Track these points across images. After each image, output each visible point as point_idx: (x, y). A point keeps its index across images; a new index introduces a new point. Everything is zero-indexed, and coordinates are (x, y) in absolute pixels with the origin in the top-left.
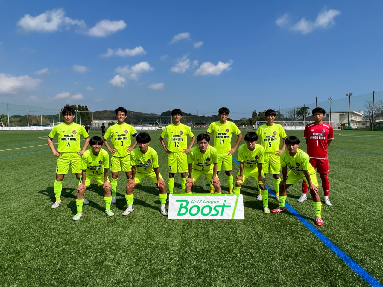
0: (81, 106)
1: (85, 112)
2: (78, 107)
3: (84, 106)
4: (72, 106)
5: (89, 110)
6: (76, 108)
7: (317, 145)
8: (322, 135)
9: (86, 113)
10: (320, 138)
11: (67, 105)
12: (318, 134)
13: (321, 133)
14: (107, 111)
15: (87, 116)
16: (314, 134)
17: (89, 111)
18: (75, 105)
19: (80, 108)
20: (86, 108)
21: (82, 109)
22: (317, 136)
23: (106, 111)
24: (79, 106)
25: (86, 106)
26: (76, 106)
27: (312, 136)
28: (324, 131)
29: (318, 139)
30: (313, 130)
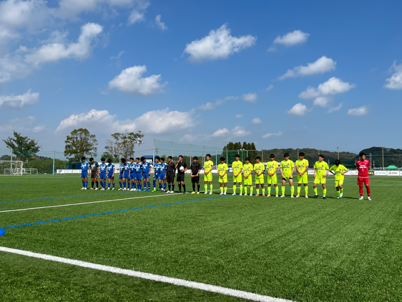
0: (247, 144)
1: (251, 151)
2: (243, 145)
3: (251, 143)
4: (236, 144)
5: (256, 148)
6: (241, 146)
7: (363, 171)
8: (365, 166)
9: (253, 153)
10: (364, 167)
11: (230, 143)
12: (363, 166)
13: (364, 165)
14: (277, 149)
15: (254, 156)
16: (361, 166)
17: (257, 150)
18: (239, 142)
19: (246, 146)
20: (253, 146)
21: (249, 147)
22: (362, 166)
23: (275, 149)
24: (245, 143)
25: (253, 144)
26: (241, 144)
27: (360, 166)
28: (366, 164)
29: (363, 168)
30: (360, 164)
